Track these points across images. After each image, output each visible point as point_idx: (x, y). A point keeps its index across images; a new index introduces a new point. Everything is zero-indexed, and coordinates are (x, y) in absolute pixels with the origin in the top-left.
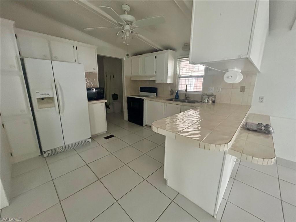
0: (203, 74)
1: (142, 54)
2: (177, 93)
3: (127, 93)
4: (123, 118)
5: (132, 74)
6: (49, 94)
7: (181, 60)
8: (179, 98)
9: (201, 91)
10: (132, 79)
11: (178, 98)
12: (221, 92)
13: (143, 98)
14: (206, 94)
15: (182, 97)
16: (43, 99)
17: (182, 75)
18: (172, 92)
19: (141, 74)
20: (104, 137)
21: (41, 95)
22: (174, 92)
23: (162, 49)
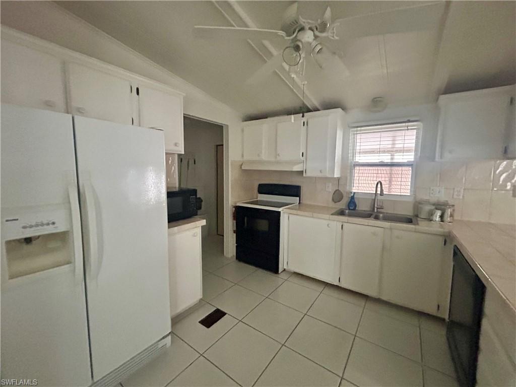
0: (413, 160)
1: (267, 118)
2: (353, 198)
3: (233, 197)
4: (223, 253)
5: (243, 156)
6: (54, 223)
7: (361, 130)
8: (357, 209)
9: (409, 194)
10: (243, 168)
11: (354, 209)
12: (463, 196)
13: (280, 210)
14: (429, 202)
15: (363, 207)
16: (28, 240)
17: (360, 161)
18: (338, 196)
19: (264, 157)
20: (200, 320)
21: (24, 227)
22: (345, 195)
23: (319, 108)
